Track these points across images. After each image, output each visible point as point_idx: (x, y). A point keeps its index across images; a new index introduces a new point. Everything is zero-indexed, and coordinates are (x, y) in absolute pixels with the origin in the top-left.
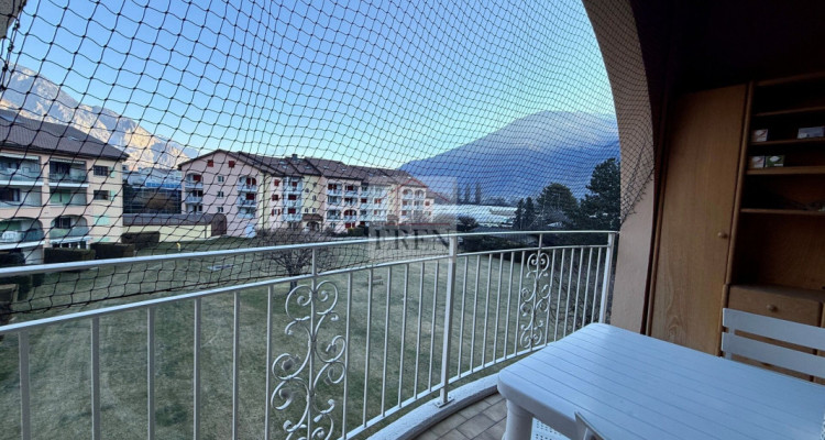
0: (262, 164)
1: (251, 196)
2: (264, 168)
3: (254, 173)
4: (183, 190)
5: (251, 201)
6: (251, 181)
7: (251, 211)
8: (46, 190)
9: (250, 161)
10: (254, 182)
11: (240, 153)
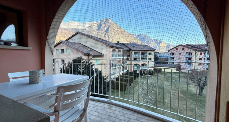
0: (195, 47)
1: (190, 59)
2: (195, 49)
3: (192, 51)
4: (169, 57)
5: (190, 60)
6: (190, 54)
7: (190, 64)
8: (141, 58)
9: (190, 47)
10: (191, 54)
11: (187, 45)
